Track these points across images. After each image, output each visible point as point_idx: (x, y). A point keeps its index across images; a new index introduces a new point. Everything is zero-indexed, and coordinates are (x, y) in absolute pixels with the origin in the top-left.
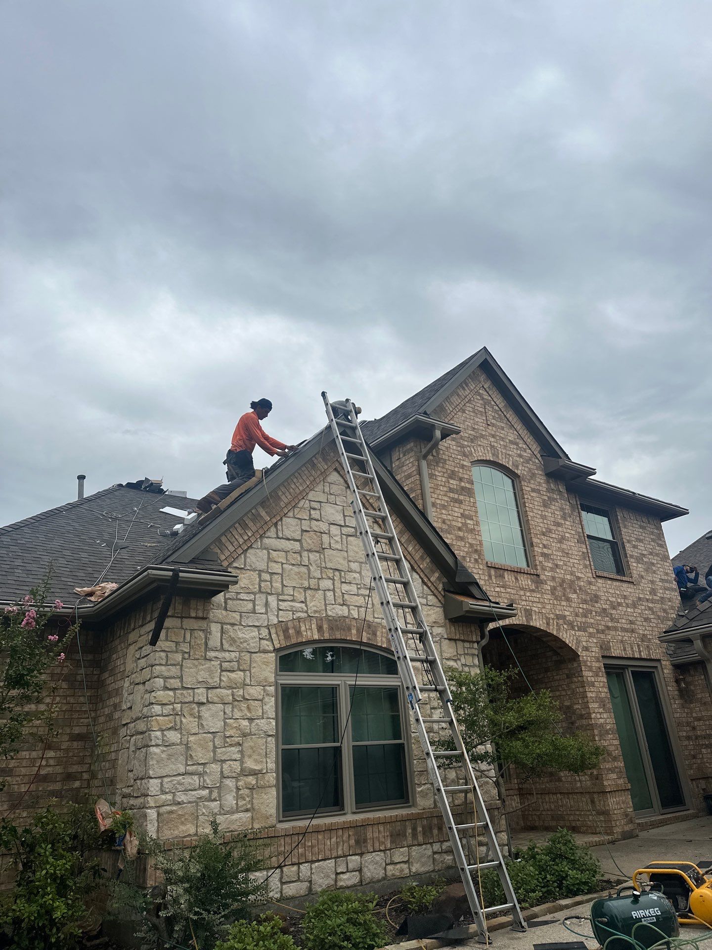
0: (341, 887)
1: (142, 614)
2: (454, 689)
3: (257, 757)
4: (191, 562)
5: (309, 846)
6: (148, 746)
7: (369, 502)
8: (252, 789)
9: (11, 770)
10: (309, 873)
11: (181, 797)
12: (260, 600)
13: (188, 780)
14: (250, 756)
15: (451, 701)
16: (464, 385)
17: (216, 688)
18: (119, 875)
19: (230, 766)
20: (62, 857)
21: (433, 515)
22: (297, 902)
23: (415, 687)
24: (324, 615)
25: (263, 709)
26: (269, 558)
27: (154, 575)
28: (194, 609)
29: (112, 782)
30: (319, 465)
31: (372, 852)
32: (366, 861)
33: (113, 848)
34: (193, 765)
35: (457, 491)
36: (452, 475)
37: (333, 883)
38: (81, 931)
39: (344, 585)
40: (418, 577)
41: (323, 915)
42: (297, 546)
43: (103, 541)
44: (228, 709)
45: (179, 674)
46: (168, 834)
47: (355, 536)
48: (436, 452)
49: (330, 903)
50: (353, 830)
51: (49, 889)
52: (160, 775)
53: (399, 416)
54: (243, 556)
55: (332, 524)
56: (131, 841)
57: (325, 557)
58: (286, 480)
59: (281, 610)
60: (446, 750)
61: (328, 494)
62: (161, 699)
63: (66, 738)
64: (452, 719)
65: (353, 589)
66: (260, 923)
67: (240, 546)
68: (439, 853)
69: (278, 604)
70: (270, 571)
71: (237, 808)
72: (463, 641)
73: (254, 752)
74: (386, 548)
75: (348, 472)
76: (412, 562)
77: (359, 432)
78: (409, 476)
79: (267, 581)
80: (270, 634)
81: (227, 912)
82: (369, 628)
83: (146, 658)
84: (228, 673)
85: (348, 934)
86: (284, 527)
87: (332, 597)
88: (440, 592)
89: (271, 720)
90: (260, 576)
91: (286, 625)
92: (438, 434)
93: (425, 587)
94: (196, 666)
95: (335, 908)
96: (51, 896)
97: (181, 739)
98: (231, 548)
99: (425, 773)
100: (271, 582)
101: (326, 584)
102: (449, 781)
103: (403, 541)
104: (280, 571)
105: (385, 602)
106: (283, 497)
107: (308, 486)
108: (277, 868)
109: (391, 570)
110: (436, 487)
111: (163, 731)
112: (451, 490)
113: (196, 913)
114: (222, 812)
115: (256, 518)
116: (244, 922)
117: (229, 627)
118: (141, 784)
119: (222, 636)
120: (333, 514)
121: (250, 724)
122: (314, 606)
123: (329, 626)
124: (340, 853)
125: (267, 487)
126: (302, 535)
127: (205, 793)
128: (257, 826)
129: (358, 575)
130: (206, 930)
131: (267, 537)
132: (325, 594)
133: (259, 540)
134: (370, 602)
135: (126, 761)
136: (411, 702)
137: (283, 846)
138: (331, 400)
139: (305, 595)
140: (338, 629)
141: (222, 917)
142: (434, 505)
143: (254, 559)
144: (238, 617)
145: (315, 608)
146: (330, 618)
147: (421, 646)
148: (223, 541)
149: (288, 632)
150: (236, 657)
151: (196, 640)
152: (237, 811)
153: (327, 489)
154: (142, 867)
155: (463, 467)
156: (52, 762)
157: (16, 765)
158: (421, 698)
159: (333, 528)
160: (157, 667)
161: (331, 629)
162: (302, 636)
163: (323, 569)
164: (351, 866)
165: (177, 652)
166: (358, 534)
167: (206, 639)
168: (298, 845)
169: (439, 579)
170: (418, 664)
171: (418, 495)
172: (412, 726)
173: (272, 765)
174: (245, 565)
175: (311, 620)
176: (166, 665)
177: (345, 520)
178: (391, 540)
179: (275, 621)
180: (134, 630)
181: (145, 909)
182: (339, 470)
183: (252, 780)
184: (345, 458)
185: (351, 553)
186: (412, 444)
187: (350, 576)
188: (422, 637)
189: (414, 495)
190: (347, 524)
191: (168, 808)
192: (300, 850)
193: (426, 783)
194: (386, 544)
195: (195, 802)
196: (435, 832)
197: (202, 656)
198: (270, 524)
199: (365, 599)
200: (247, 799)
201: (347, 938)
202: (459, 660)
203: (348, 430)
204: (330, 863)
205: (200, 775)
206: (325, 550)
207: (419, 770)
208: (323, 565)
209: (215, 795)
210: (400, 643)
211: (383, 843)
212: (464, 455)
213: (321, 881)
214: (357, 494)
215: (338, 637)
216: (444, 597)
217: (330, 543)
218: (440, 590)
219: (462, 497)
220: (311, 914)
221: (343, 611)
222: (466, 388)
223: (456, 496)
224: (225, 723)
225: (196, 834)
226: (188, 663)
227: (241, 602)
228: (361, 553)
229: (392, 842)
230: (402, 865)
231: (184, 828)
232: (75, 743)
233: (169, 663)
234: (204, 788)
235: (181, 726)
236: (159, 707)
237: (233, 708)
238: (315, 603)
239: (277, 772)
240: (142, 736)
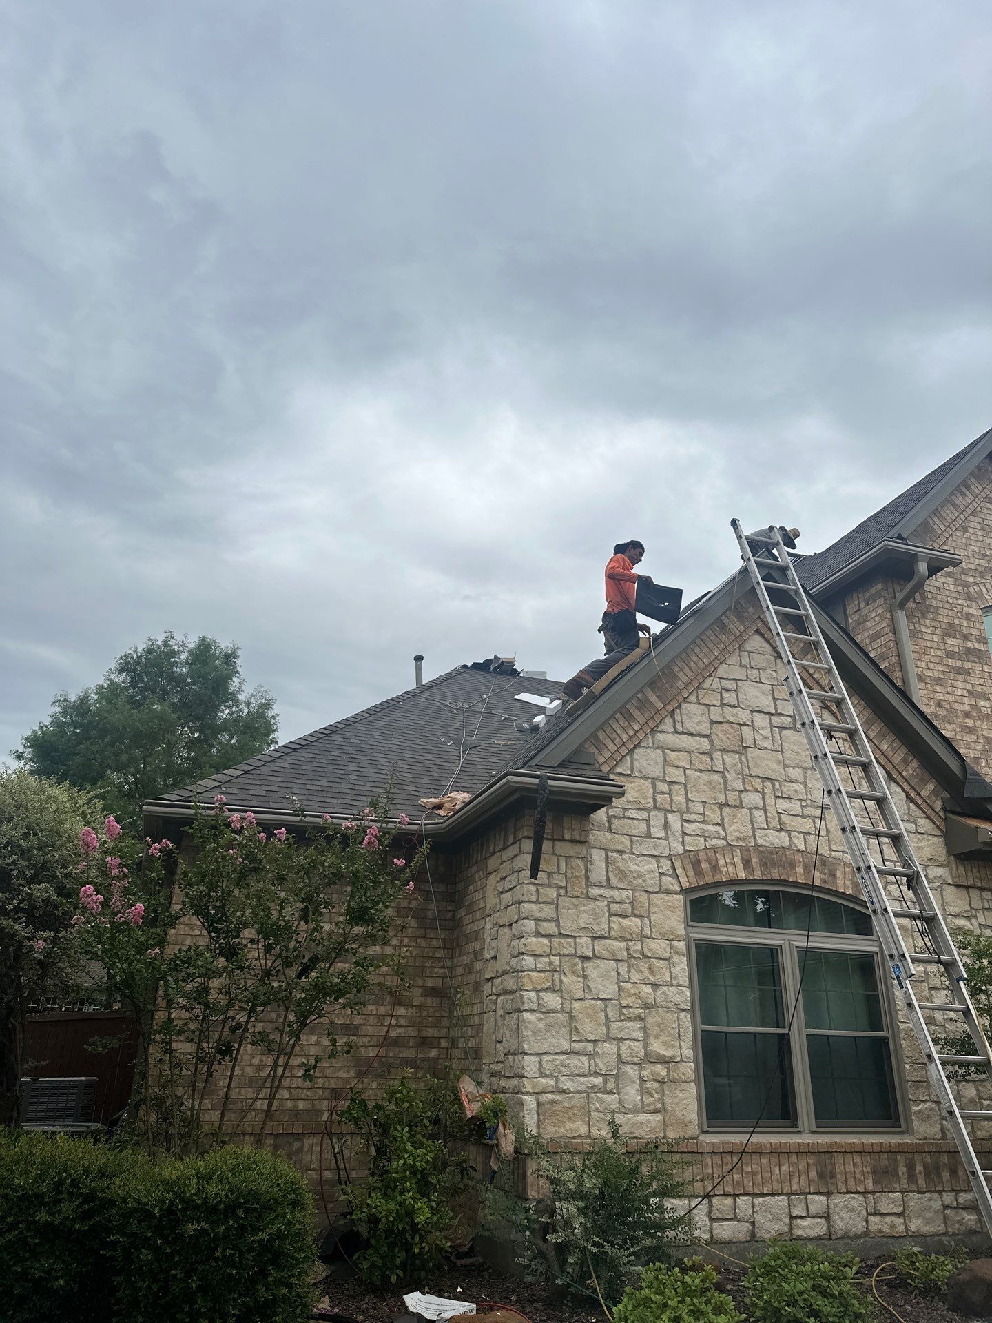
0: (799, 1238)
1: (503, 834)
2: (968, 961)
3: (667, 1039)
4: (561, 765)
5: (748, 1173)
6: (520, 1011)
7: (813, 678)
8: (662, 1082)
9: (357, 1027)
10: (751, 1211)
11: (567, 1084)
12: (657, 819)
13: (574, 1061)
14: (657, 1037)
15: (966, 979)
16: (964, 489)
17: (605, 938)
18: (493, 1177)
19: (630, 1047)
20: (422, 1145)
21: (919, 694)
22: (734, 1250)
23: (903, 956)
24: (752, 844)
25: (671, 972)
26: (665, 761)
27: (515, 782)
28: (568, 829)
29: (477, 1054)
30: (732, 626)
31: (844, 1193)
32: (836, 1205)
33: (483, 1141)
34: (580, 1041)
35: (960, 655)
36: (951, 631)
37: (786, 1229)
38: (449, 1244)
39: (780, 801)
40: (899, 790)
41: (776, 1275)
42: (705, 744)
43: (449, 738)
44: (623, 968)
45: (554, 916)
46: (552, 1131)
47: (794, 728)
48: (921, 596)
49: (785, 1259)
50: (813, 1157)
51: (408, 1184)
52: (537, 1052)
53: (855, 545)
54: (628, 758)
55: (756, 711)
56: (505, 1135)
57: (747, 760)
58: (684, 651)
59: (687, 834)
60: (958, 1053)
61: (747, 668)
62: (533, 949)
63: (418, 992)
64: (968, 1008)
65: (796, 807)
66: (684, 1271)
67: (624, 744)
68: (954, 1208)
69: (682, 826)
70: (667, 779)
71: (642, 1107)
72: (981, 889)
73: (662, 1031)
74: (846, 747)
75: (778, 634)
76: (890, 767)
77: (793, 573)
78: (877, 636)
79: (664, 793)
80: (673, 867)
81: (636, 1248)
82: (823, 865)
83: (510, 892)
84: (620, 919)
85: (816, 1307)
86: (684, 717)
87: (763, 818)
88: (937, 813)
89: (684, 989)
90: (654, 786)
91: (697, 855)
92: (923, 567)
93: (911, 804)
94: (576, 907)
95: (794, 1267)
96: (411, 1194)
97: (562, 1004)
98: (612, 747)
99: (925, 1084)
100: (670, 794)
101: (752, 799)
102: (964, 1100)
103: (872, 735)
104: (682, 780)
105: (848, 828)
106: (681, 675)
107: (716, 658)
108: (704, 1197)
109: (855, 779)
110: (923, 652)
111: (538, 991)
112: (949, 655)
113: (595, 1244)
114: (623, 1110)
115: (644, 705)
116: (662, 1266)
117: (615, 855)
118: (514, 1061)
119: (607, 867)
120: (757, 697)
121: (655, 991)
122: (735, 830)
123: (761, 860)
124: (795, 1187)
125: (657, 660)
126: (711, 729)
127: (598, 1081)
128: (671, 1135)
129: (802, 786)
130: (610, 1270)
131: (660, 732)
132: (751, 814)
133: (649, 735)
134: (823, 827)
135: (493, 1027)
136: (898, 977)
137: (712, 1167)
138: (747, 530)
139: (721, 813)
140: (774, 865)
141: (631, 1254)
142: (921, 678)
143: (644, 762)
144: (628, 843)
145: (738, 834)
146: (761, 849)
147: (910, 894)
148: (601, 738)
149: (700, 866)
150: (628, 897)
151: (573, 871)
152: (643, 1111)
153: (745, 661)
154: (521, 1171)
155: (968, 617)
156: (403, 1022)
157: (361, 1022)
158: (914, 972)
159: (757, 717)
160: (526, 905)
161: (764, 864)
162: (721, 873)
163: (745, 777)
164: (812, 1209)
165: (549, 886)
166: (799, 726)
167: (586, 871)
168: (732, 1169)
169: (935, 793)
170: (906, 921)
171: (893, 665)
172: (900, 1012)
173: (688, 1052)
174: (632, 771)
175: (732, 851)
176: (537, 902)
177: (775, 705)
178: (852, 734)
179: (681, 850)
180: (493, 854)
181: (528, 1228)
182: (764, 632)
183: (660, 1070)
184: (772, 613)
185: (788, 755)
186: (880, 587)
187: (789, 789)
188: (913, 881)
189: (886, 664)
190: (779, 711)
191: (550, 1096)
192: (735, 1176)
193: (926, 1101)
194: (844, 740)
195: (585, 1092)
196: (946, 1175)
197: (582, 893)
198: (664, 713)
199: (814, 823)
200: (656, 1096)
201: (814, 1313)
202: (975, 917)
203: (774, 572)
204: (782, 1201)
205: (591, 1056)
206: (748, 750)
207: (914, 1079)
208: (746, 771)
209: (611, 1085)
210: (876, 889)
211: (862, 1182)
212: (969, 598)
213: (768, 1224)
214: (794, 665)
215: (776, 876)
216: (944, 820)
217: (754, 739)
218: (938, 810)
219: (968, 665)
220: (757, 1270)
221: (782, 839)
222: (967, 493)
223: (959, 664)
224: (619, 987)
225: (589, 1136)
226: (564, 902)
227: (630, 821)
228: (804, 754)
229: (875, 1182)
230: (893, 1218)
231: (572, 1126)
232: (429, 1000)
233: (540, 900)
234: (597, 1074)
235: (561, 986)
236: (532, 959)
237: (629, 967)
238: (738, 827)
239: (696, 1061)
240: (511, 997)
